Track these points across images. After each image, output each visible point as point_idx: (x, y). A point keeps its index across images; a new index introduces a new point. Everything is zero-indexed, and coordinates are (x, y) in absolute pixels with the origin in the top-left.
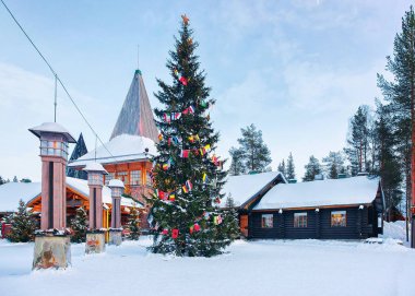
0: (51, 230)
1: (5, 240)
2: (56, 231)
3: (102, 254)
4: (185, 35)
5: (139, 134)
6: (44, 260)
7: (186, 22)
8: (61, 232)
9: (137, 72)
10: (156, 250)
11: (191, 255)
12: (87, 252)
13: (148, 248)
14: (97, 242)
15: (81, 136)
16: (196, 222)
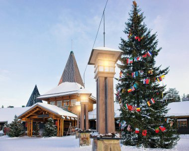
1: (7, 136)
4: (135, 11)
5: (74, 81)
7: (135, 5)
9: (72, 52)
12: (81, 145)
15: (36, 86)
16: (161, 125)
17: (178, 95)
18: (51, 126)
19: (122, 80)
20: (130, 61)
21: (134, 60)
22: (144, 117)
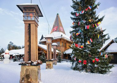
0: (30, 62)
2: (32, 62)
3: (52, 69)
5: (59, 31)
6: (26, 79)
8: (35, 63)
9: (58, 14)
12: (46, 68)
14: (50, 65)
15: (42, 35)
16: (96, 57)
18: (44, 57)
19: (73, 27)
20: (78, 14)
21: (79, 13)
22: (85, 52)
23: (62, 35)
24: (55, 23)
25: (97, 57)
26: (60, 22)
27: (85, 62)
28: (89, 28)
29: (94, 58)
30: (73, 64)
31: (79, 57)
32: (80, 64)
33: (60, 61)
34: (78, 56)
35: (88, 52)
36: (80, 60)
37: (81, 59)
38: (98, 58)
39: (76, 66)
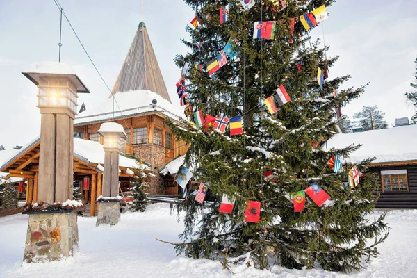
5: (144, 88)
9: (141, 25)
10: (197, 249)
11: (289, 264)
12: (29, 257)
13: (179, 246)
14: (54, 234)
16: (312, 182)
17: (383, 120)
22: (253, 154)
23: (154, 102)
24: (130, 55)
25: (319, 183)
26: (152, 54)
27: (252, 211)
28: (272, 36)
29: (303, 188)
30: (189, 220)
31: (224, 181)
32: (224, 221)
33: (139, 206)
34: (218, 176)
35: (269, 155)
36: (225, 200)
37: (231, 194)
38: (324, 184)
39: (205, 230)
